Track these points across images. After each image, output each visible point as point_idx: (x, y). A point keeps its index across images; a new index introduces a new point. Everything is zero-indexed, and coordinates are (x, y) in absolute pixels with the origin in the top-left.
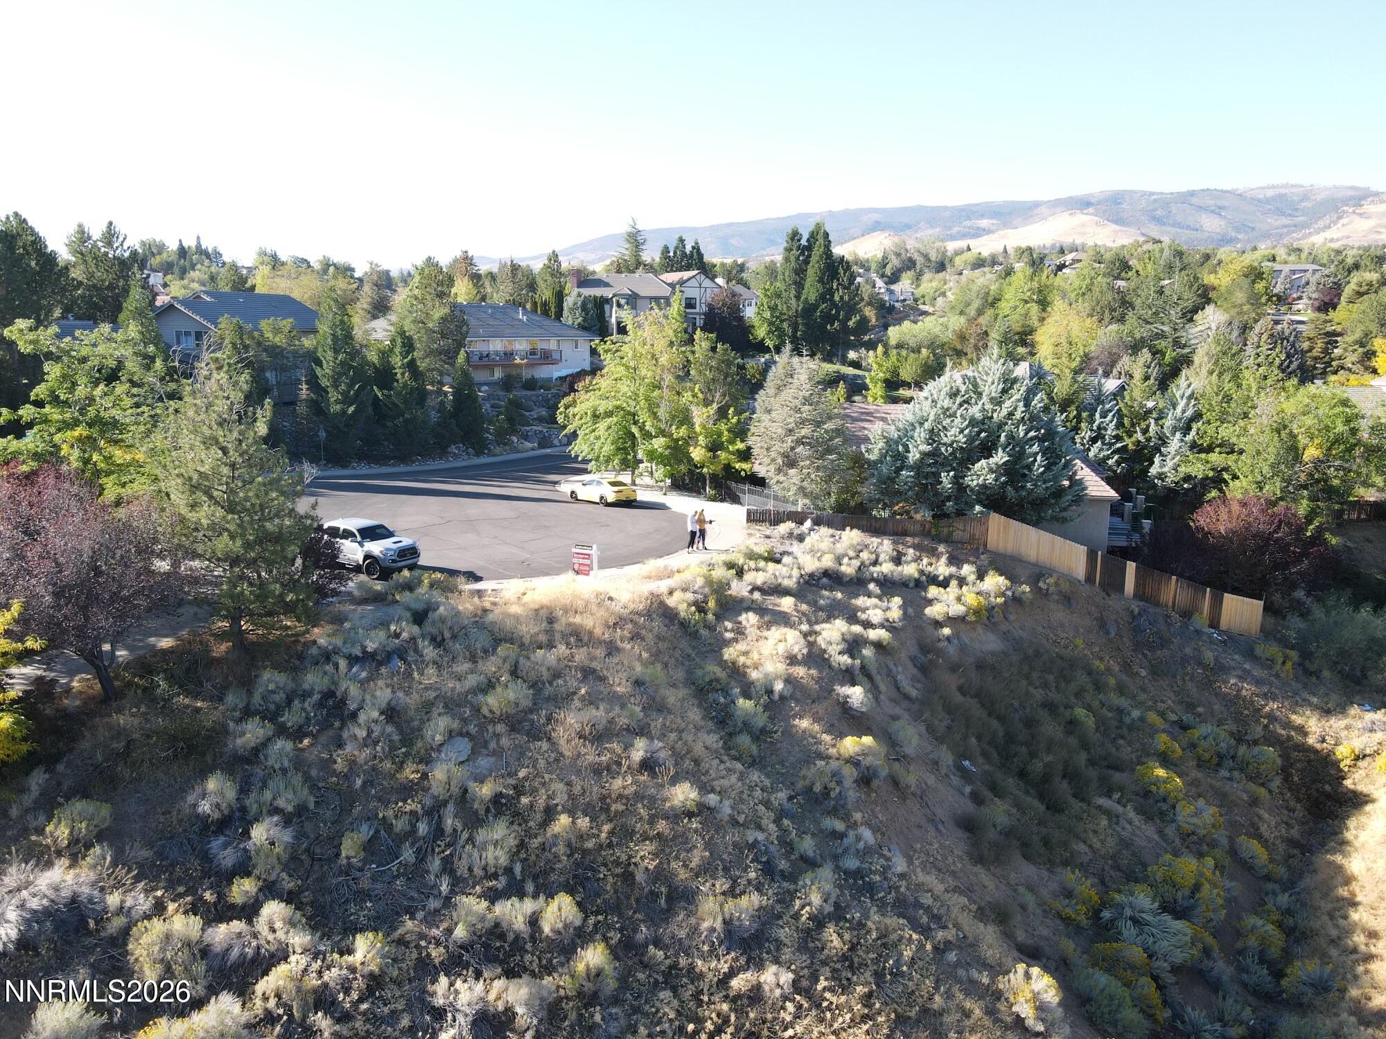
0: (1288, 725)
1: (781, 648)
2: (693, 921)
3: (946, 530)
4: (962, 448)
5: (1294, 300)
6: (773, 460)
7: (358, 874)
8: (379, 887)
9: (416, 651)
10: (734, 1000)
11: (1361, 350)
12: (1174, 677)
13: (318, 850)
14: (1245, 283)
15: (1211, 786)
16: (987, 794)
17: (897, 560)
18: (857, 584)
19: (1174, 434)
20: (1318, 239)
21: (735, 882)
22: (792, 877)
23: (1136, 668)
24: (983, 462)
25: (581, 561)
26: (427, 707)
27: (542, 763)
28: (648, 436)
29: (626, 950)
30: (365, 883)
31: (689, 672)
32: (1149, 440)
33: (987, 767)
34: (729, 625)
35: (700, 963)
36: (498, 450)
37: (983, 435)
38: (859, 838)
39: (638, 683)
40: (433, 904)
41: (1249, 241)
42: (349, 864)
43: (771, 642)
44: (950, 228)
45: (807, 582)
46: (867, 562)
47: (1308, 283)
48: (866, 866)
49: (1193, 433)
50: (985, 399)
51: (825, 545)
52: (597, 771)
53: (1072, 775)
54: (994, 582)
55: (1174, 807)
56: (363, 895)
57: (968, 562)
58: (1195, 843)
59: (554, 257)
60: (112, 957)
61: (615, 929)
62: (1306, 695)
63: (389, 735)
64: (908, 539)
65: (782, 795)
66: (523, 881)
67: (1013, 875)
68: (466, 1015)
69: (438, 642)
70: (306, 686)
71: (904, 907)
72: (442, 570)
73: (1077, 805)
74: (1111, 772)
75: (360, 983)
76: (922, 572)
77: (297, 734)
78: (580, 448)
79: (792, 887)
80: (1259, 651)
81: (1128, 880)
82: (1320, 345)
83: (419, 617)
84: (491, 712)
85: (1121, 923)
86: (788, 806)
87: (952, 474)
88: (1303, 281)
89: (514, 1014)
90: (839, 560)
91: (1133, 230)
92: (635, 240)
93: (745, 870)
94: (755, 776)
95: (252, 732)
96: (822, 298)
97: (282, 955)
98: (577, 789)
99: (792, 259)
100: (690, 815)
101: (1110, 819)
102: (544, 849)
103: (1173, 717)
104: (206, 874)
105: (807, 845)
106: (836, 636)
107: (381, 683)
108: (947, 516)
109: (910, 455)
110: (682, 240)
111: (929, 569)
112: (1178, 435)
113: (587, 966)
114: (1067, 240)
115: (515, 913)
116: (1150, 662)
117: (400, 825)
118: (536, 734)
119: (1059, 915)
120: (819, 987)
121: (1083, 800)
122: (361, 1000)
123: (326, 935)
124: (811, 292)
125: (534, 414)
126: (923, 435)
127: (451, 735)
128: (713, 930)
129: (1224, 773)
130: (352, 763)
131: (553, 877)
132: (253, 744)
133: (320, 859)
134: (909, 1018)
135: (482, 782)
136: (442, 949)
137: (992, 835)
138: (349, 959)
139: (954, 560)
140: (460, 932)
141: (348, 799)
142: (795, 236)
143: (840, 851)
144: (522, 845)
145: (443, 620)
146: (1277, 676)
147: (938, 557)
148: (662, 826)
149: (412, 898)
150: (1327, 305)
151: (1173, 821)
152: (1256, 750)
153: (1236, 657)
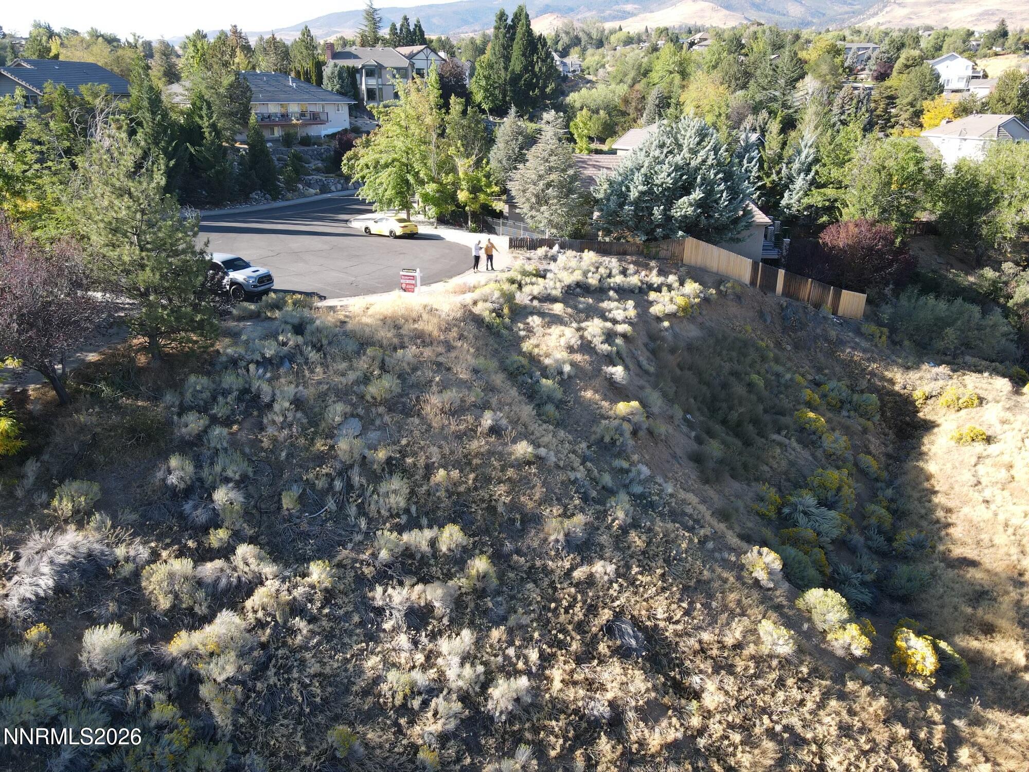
0: (883, 378)
1: (563, 341)
2: (542, 535)
3: (654, 250)
4: (669, 187)
5: (859, 71)
6: (528, 200)
7: (298, 521)
8: (316, 529)
9: (302, 353)
10: (577, 585)
11: (911, 110)
12: (809, 349)
13: (263, 506)
14: (828, 57)
15: (839, 423)
16: (705, 436)
17: (624, 272)
18: (601, 292)
19: (799, 174)
20: (872, 22)
21: (565, 507)
22: (601, 501)
23: (784, 345)
24: (685, 199)
25: (408, 282)
26: (322, 396)
27: (417, 433)
28: (422, 183)
29: (498, 558)
30: (304, 526)
31: (502, 362)
32: (781, 179)
33: (702, 418)
34: (521, 326)
35: (550, 563)
36: (289, 195)
37: (685, 177)
38: (639, 473)
39: (475, 371)
40: (358, 538)
41: (820, 24)
42: (290, 514)
43: (554, 337)
44: (603, 11)
45: (566, 292)
46: (605, 276)
47: (869, 58)
48: (647, 490)
49: (812, 173)
50: (685, 150)
51: (573, 263)
52: (459, 436)
53: (755, 422)
54: (691, 287)
55: (820, 438)
56: (305, 536)
57: (671, 273)
58: (833, 459)
59: (307, 32)
60: (128, 593)
61: (488, 545)
62: (894, 357)
63: (299, 419)
64: (628, 257)
65: (584, 445)
66: (418, 517)
67: (727, 490)
68: (399, 611)
69: (319, 348)
70: (225, 385)
71: (675, 515)
72: (300, 293)
73: (760, 441)
74: (778, 417)
75: (319, 596)
76: (641, 281)
77: (227, 422)
78: (366, 193)
79: (602, 508)
80: (863, 330)
81: (796, 488)
82: (882, 106)
83: (299, 329)
84: (373, 398)
85: (796, 515)
86: (588, 453)
87: (662, 207)
88: (866, 57)
89: (433, 607)
90: (585, 274)
91: (738, 15)
92: (373, 17)
93: (571, 499)
94: (562, 433)
95: (193, 423)
96: (525, 69)
97: (259, 581)
98: (447, 451)
99: (501, 36)
100: (529, 463)
101: (781, 448)
102: (429, 495)
103: (810, 377)
104: (183, 529)
105: (607, 479)
106: (598, 331)
107: (283, 380)
108: (656, 239)
109: (631, 194)
110: (406, 19)
111: (646, 279)
112: (802, 175)
113: (478, 571)
114: (691, 23)
115: (419, 539)
116: (793, 340)
117: (321, 484)
118: (408, 412)
119: (758, 513)
120: (633, 573)
121: (763, 437)
122: (323, 607)
123: (287, 565)
124: (517, 64)
125: (312, 166)
126: (640, 178)
127: (346, 416)
128: (557, 541)
129: (845, 413)
130: (274, 440)
131: (440, 513)
132: (197, 432)
133: (266, 512)
134: (690, 587)
135: (376, 450)
136: (372, 568)
137: (711, 464)
138: (308, 580)
139: (661, 273)
140: (384, 555)
141: (278, 469)
142: (502, 16)
143: (627, 481)
144: (412, 493)
145: (319, 330)
146: (876, 346)
147: (651, 270)
148: (510, 472)
149: (340, 535)
150: (882, 76)
151: (820, 447)
152: (866, 396)
153: (850, 334)
